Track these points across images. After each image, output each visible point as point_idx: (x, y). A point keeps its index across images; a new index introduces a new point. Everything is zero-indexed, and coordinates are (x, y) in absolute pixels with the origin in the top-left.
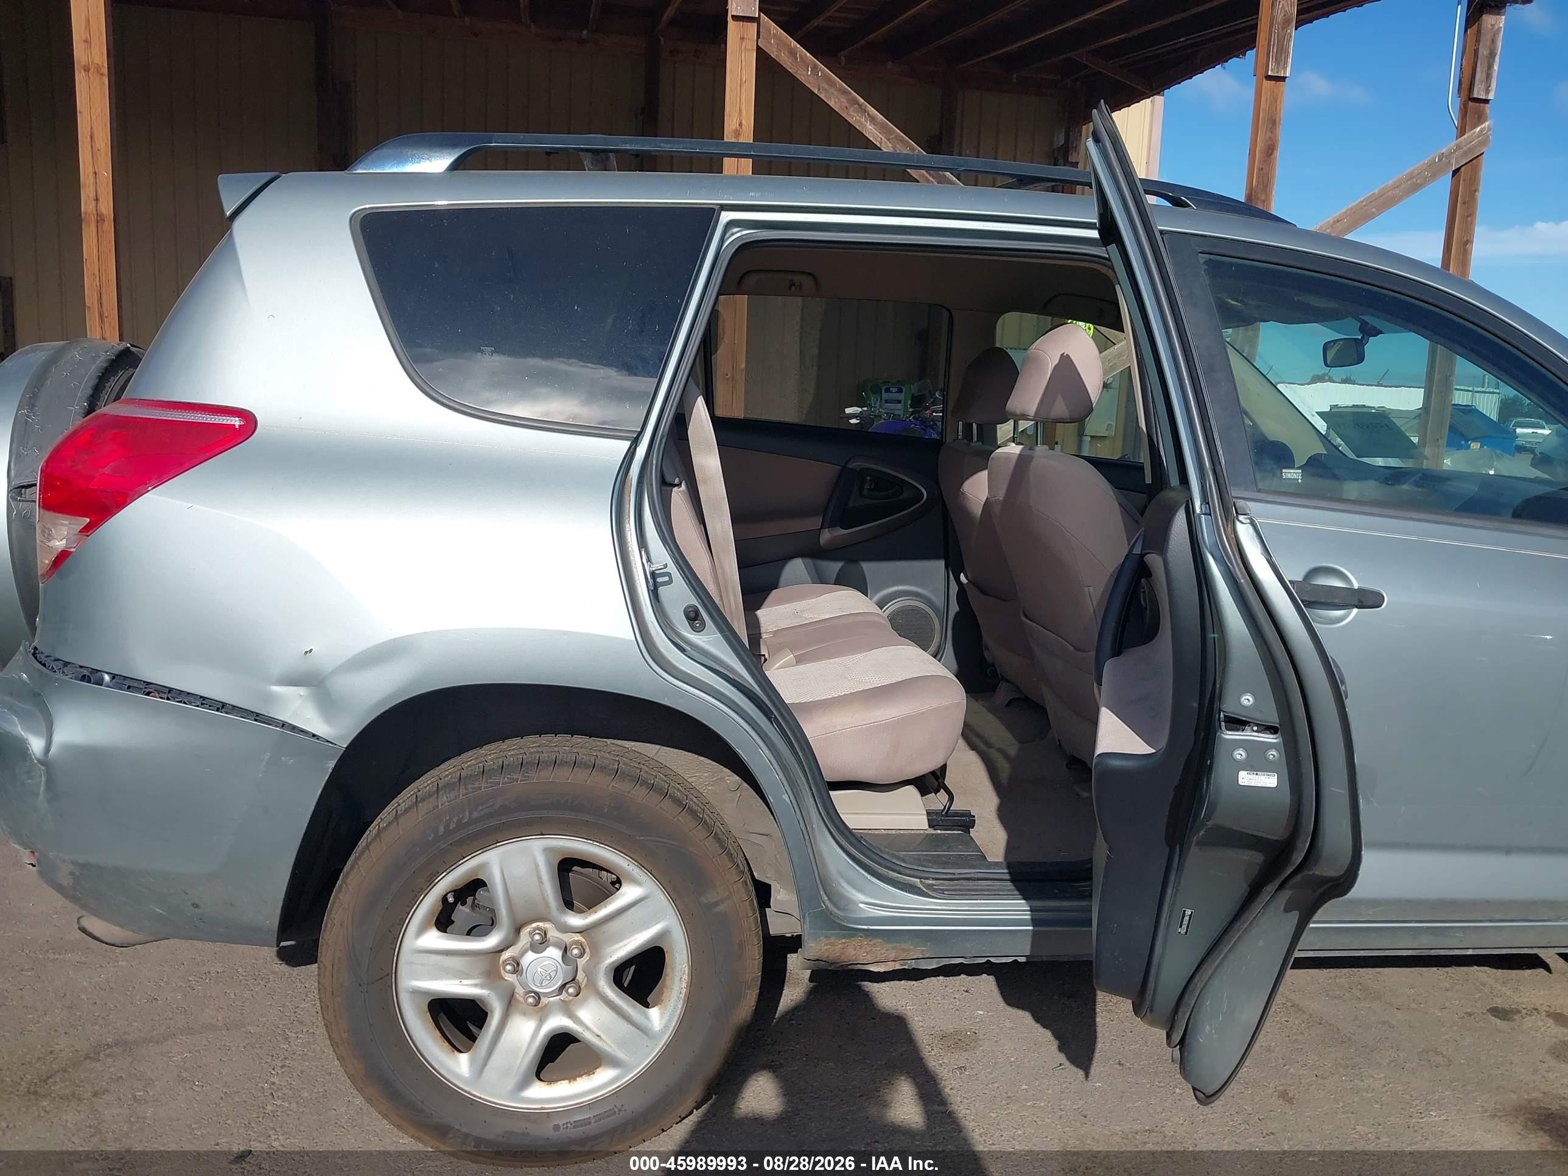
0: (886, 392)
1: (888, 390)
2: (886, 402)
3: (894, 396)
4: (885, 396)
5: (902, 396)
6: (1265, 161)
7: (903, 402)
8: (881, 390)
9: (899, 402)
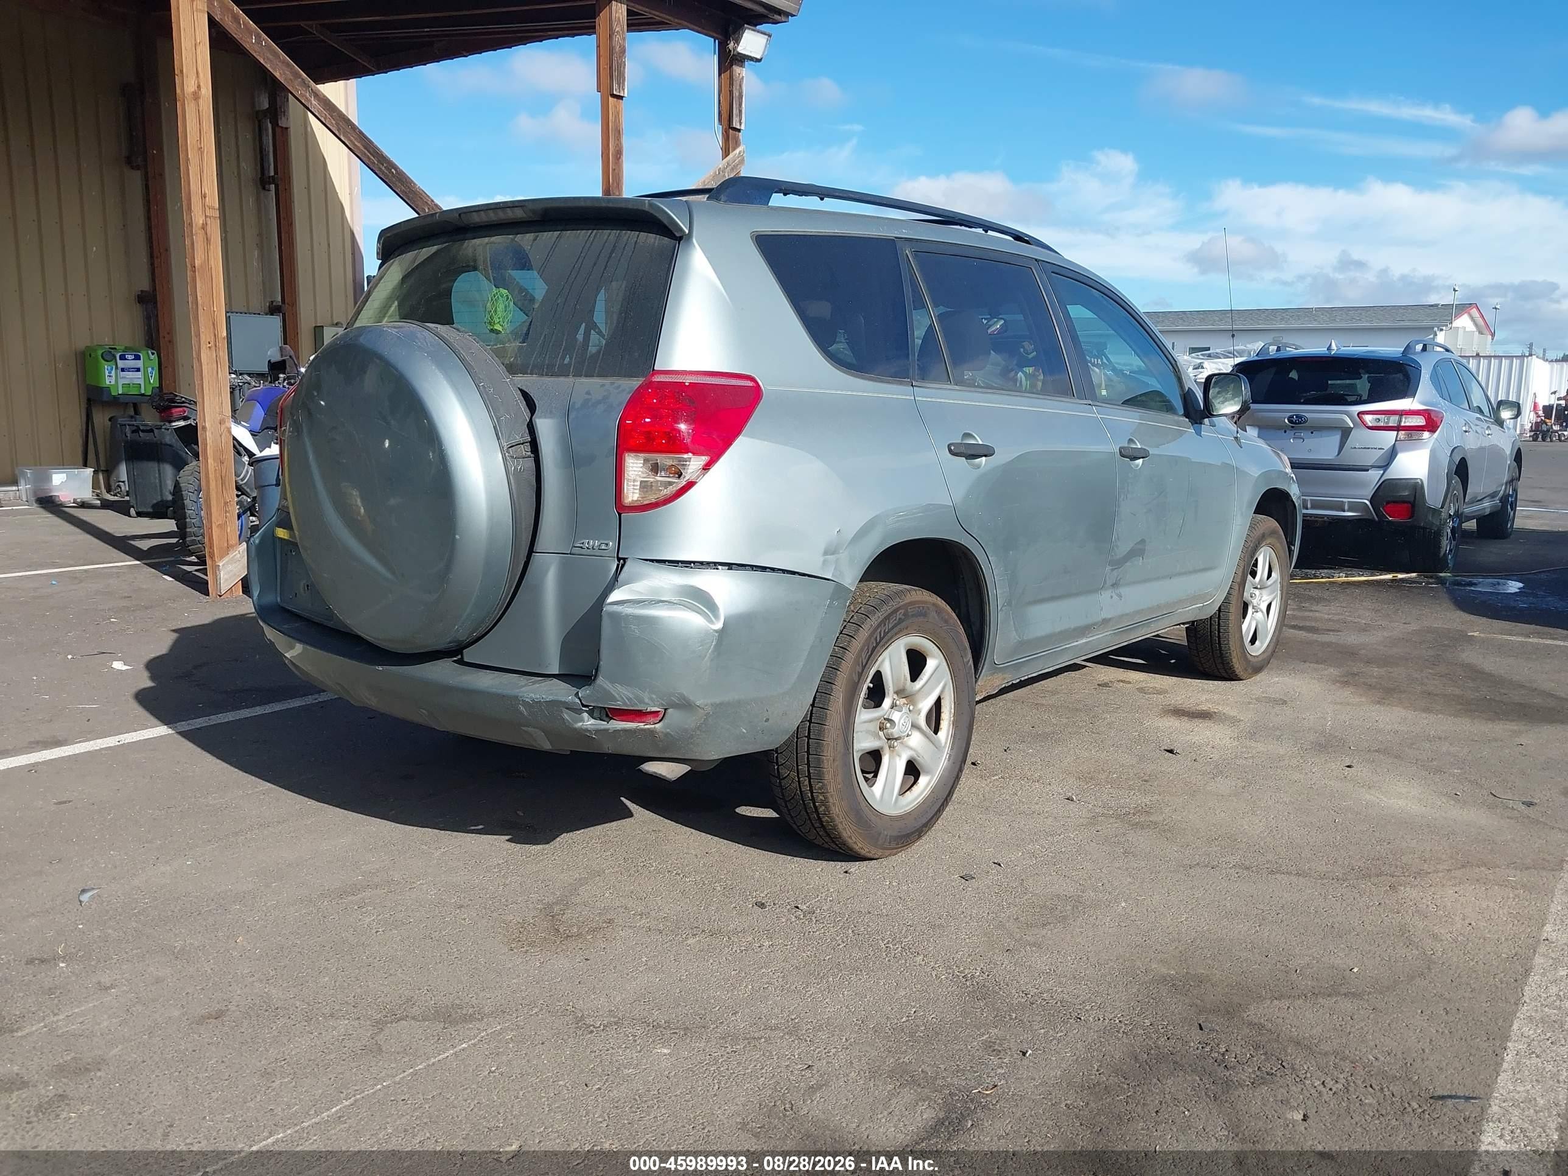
0: (121, 359)
1: (123, 358)
2: (123, 370)
3: (130, 363)
4: (121, 364)
5: (139, 364)
6: (616, 163)
7: (142, 369)
8: (115, 357)
9: (138, 370)
